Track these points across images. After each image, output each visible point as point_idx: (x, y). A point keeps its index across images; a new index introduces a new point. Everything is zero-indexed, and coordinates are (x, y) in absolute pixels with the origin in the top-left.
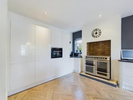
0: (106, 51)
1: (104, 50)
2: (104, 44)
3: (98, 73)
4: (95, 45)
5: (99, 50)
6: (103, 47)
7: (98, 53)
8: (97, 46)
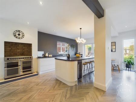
0: (25, 52)
1: (23, 51)
2: (23, 46)
3: (23, 72)
4: (13, 45)
5: (18, 51)
6: (22, 48)
7: (17, 54)
8: (16, 47)
